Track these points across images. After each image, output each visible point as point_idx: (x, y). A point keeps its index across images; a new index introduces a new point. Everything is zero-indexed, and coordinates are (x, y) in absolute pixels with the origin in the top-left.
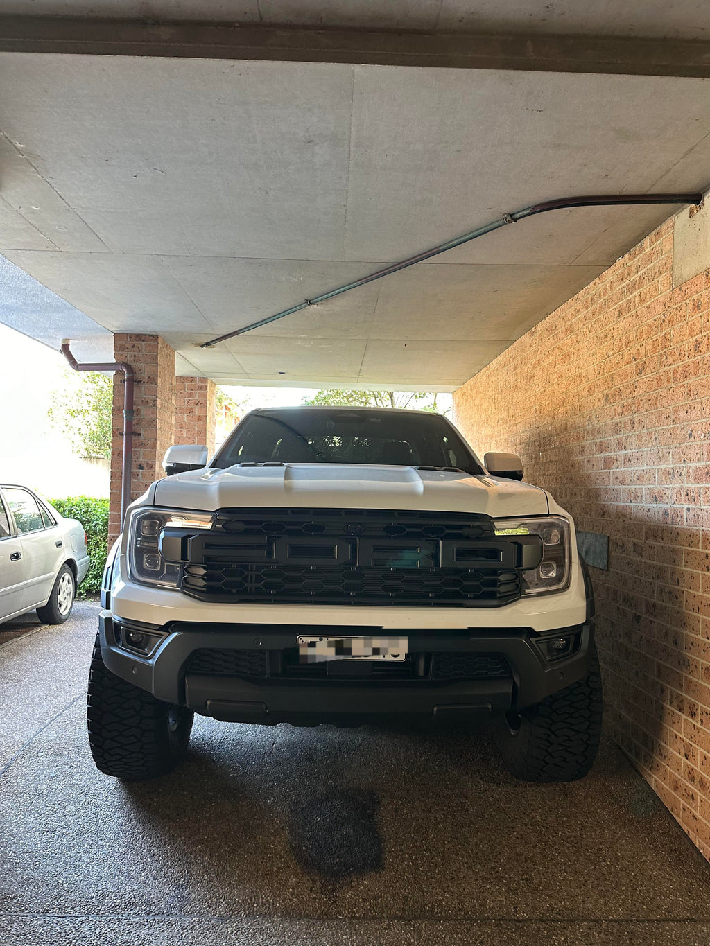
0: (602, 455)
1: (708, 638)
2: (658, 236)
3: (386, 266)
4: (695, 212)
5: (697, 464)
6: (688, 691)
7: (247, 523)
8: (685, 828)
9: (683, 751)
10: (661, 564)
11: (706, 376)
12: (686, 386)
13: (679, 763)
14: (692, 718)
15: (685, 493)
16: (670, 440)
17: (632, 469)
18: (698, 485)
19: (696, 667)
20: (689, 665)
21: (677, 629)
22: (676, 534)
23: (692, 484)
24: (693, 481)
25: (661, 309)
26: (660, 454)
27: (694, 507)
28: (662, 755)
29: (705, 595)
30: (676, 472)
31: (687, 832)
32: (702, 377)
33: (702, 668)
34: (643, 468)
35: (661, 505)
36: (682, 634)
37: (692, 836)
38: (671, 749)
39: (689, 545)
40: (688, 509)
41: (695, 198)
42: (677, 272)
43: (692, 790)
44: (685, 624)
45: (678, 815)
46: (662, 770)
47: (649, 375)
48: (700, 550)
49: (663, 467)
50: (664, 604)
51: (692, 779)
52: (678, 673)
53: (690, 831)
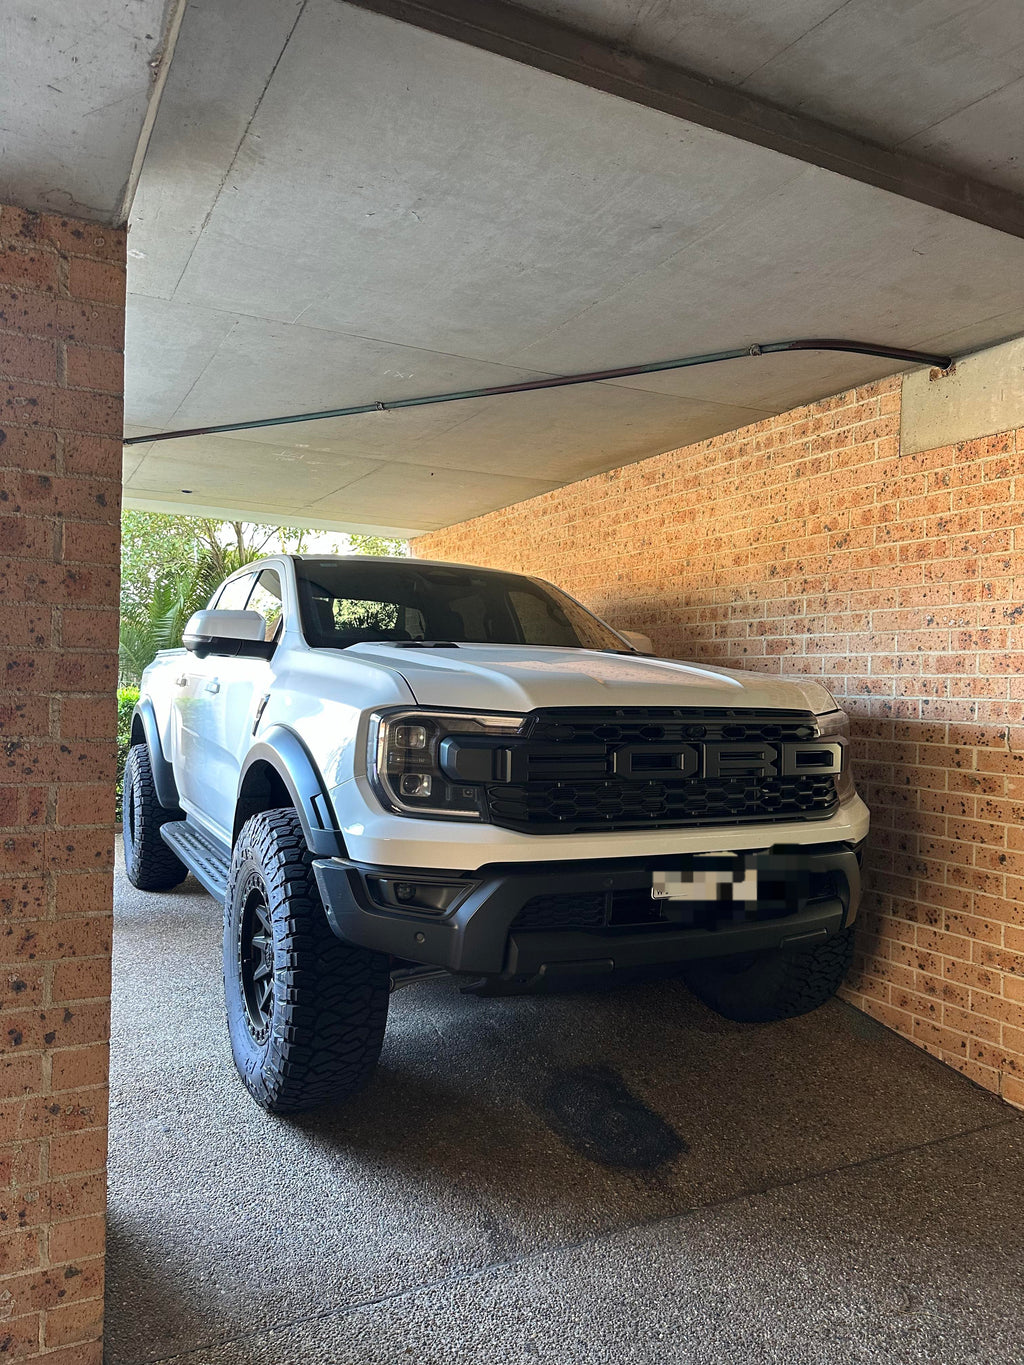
0: (763, 638)
1: (958, 838)
2: (873, 392)
3: (547, 377)
4: (940, 376)
5: (943, 653)
6: (924, 897)
7: (577, 727)
8: (920, 1043)
9: (916, 962)
10: (877, 762)
11: (957, 558)
12: (923, 567)
13: (908, 976)
14: (932, 926)
15: (920, 684)
16: (895, 625)
17: (823, 655)
18: (944, 676)
19: (938, 870)
20: (926, 869)
21: (907, 832)
22: (905, 730)
23: (933, 674)
24: (935, 671)
25: (879, 477)
26: (877, 639)
27: (935, 699)
28: (878, 971)
29: (953, 793)
30: (904, 661)
31: (922, 1047)
32: (951, 559)
33: (948, 871)
34: (845, 655)
35: (877, 697)
36: (916, 836)
37: (932, 1050)
38: (894, 963)
39: (928, 740)
40: (926, 702)
41: (944, 362)
42: (907, 439)
43: (930, 1001)
44: (919, 826)
45: (908, 1032)
46: (880, 988)
47: (853, 550)
48: (946, 745)
49: (883, 654)
50: (881, 806)
51: (932, 990)
52: (908, 879)
53: (926, 1044)
